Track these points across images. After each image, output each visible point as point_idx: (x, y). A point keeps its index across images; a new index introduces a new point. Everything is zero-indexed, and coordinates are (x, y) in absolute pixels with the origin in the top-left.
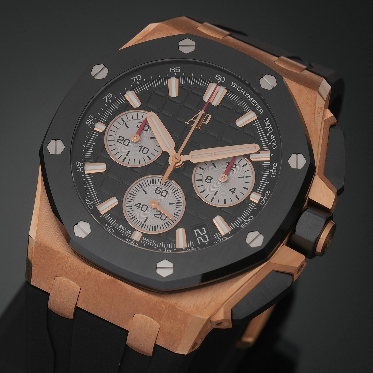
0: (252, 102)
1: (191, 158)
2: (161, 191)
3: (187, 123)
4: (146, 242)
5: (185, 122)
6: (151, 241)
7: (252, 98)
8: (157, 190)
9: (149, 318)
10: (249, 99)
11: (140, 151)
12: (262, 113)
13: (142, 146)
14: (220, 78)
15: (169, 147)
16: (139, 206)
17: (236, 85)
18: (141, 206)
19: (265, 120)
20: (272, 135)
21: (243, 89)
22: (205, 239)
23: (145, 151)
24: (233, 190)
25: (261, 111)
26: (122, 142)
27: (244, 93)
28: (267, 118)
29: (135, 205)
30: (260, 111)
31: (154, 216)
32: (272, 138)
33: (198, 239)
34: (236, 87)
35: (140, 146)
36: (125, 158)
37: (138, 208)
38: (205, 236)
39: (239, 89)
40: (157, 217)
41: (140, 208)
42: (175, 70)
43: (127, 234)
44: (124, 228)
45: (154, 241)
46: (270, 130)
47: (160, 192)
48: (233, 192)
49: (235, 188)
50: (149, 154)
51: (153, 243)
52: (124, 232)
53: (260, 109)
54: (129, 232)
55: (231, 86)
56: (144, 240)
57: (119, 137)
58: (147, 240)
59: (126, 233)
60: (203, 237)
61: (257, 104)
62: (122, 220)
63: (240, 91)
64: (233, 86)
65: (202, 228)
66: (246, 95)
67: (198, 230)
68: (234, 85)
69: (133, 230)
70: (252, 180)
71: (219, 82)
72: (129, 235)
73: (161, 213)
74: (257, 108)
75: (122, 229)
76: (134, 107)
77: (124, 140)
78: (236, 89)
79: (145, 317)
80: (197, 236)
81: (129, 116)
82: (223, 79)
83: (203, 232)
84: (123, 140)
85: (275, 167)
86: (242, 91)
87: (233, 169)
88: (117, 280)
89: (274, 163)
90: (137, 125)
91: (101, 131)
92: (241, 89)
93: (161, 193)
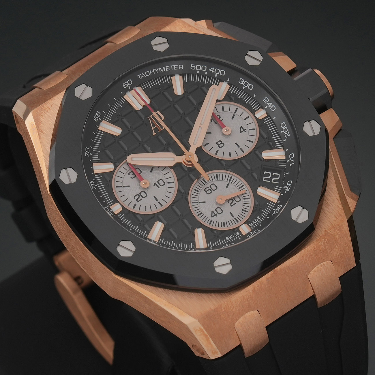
0: (167, 70)
1: (195, 145)
2: (210, 188)
3: (154, 134)
4: (255, 224)
5: (153, 135)
6: (256, 220)
7: (164, 67)
8: (206, 192)
9: (319, 265)
10: (162, 71)
11: (159, 188)
12: (182, 67)
13: (155, 183)
14: (127, 84)
15: (172, 159)
16: (213, 214)
17: (142, 74)
18: (216, 213)
19: (191, 68)
20: (210, 70)
21: (150, 71)
22: (276, 176)
23: (161, 183)
24: (242, 130)
25: (181, 66)
26: (141, 198)
27: (154, 71)
28: (192, 65)
29: (212, 217)
30: (179, 67)
31: (231, 206)
32: (213, 71)
33: (272, 182)
34: (144, 76)
35: (154, 185)
36: (159, 203)
37: (216, 216)
38: (273, 175)
39: (148, 74)
40: (234, 204)
41: (217, 214)
42: (97, 116)
43: (238, 236)
44: (230, 236)
45: (257, 217)
46: (204, 68)
47: (210, 190)
48: (244, 130)
49: (241, 127)
50: (166, 181)
51: (259, 219)
52: (234, 238)
53: (178, 66)
54: (237, 234)
55: (140, 79)
56: (252, 225)
57: (135, 198)
58: (254, 223)
59: (236, 237)
60: (273, 177)
61: (172, 66)
62: (222, 234)
63: (150, 74)
64: (141, 78)
65: (264, 173)
66: (157, 71)
67: (264, 178)
68: (141, 76)
69: (237, 230)
70: (241, 109)
71: (129, 87)
72: (240, 235)
73: (231, 199)
74: (175, 69)
75: (230, 238)
76: (112, 170)
77: (140, 195)
78: (145, 76)
79: (316, 268)
80: (269, 181)
81: (118, 179)
82: (130, 82)
83: (268, 175)
84: (139, 197)
85: (243, 82)
86: (151, 72)
87: (221, 119)
88: (276, 269)
89: (239, 81)
90: (131, 177)
91: (121, 210)
92: (149, 72)
93: (212, 190)
